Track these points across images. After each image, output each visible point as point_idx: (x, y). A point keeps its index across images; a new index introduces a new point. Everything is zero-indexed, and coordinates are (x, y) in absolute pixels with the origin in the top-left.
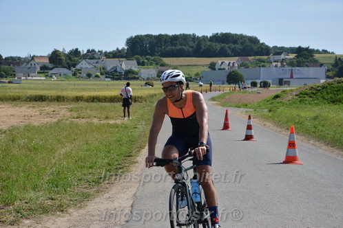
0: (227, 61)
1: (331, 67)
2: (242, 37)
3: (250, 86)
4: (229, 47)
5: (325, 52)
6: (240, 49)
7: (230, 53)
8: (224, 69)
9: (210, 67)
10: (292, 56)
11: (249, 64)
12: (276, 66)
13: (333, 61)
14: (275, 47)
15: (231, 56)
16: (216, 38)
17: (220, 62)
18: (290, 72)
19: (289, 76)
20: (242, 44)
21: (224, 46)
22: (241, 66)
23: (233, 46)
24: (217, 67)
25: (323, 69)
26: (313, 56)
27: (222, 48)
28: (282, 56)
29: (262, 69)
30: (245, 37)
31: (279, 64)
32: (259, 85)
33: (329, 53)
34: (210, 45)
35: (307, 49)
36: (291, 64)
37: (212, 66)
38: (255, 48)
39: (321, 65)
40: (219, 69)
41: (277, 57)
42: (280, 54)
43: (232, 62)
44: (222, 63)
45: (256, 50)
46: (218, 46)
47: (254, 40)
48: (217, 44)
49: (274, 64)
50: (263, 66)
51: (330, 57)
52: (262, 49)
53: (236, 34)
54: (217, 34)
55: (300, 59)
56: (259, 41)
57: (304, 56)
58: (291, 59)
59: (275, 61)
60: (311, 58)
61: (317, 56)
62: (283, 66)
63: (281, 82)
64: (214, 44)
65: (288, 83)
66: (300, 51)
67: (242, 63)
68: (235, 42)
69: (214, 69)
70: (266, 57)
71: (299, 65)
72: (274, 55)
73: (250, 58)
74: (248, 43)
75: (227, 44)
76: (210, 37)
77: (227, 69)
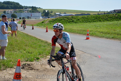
0: (9, 10)
1: (42, 13)
2: (14, 2)
3: (19, 19)
4: (10, 6)
5: (40, 8)
6: (13, 6)
7: (10, 8)
8: (9, 13)
9: (4, 13)
10: (30, 9)
11: (17, 12)
12: (26, 12)
13: (43, 11)
14: (24, 6)
15: (10, 9)
16: (5, 3)
17: (7, 11)
18: (31, 14)
19: (31, 16)
20: (14, 5)
21: (8, 6)
22: (15, 12)
23: (11, 5)
24: (6, 12)
25: (41, 13)
26: (37, 9)
27: (7, 6)
28: (27, 9)
29: (22, 13)
30: (15, 3)
31: (27, 12)
32: (22, 19)
33: (41, 8)
34: (3, 5)
35: (35, 7)
36: (30, 12)
37: (5, 12)
38: (18, 6)
39: (40, 12)
40: (7, 13)
41: (26, 10)
42: (27, 8)
43: (11, 11)
44: (8, 11)
45: (19, 7)
46: (6, 5)
47: (18, 4)
48: (5, 5)
49: (25, 12)
50: (22, 12)
51: (42, 10)
52: (20, 6)
53: (12, 2)
54: (5, 1)
55: (33, 10)
56: (19, 4)
57: (34, 9)
58: (30, 10)
59: (25, 11)
60: (36, 10)
61: (38, 9)
62: (28, 12)
63: (28, 18)
64: (4, 5)
65: (30, 18)
66: (33, 8)
67: (15, 11)
68: (12, 4)
69: (5, 13)
70: (22, 9)
71: (33, 12)
72: (25, 9)
73: (17, 10)
74: (16, 5)
75: (9, 5)
76: (3, 2)
77: (10, 13)
